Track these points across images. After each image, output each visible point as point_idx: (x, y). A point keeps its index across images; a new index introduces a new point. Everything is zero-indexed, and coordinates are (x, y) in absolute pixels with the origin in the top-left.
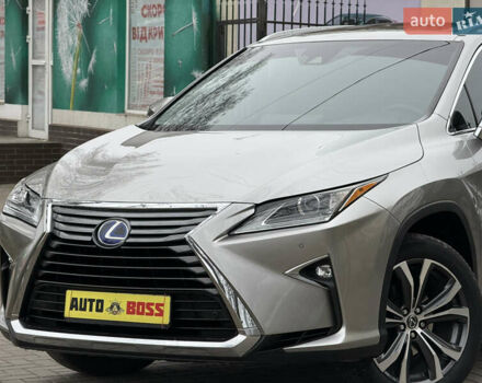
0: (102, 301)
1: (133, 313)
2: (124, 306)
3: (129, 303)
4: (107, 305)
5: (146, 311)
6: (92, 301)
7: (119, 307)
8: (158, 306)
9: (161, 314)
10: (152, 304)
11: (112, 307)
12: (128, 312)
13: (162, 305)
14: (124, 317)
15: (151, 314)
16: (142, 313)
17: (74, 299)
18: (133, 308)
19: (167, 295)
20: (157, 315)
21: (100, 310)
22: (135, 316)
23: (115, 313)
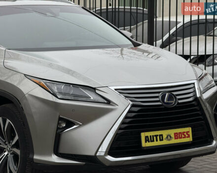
0: (162, 135)
1: (177, 138)
2: (173, 136)
3: (175, 134)
4: (165, 137)
5: (183, 136)
6: (156, 136)
7: (171, 137)
8: (187, 133)
9: (189, 137)
10: (185, 132)
11: (167, 137)
12: (175, 138)
13: (189, 132)
14: (174, 141)
15: (185, 137)
16: (181, 138)
17: (147, 137)
18: (177, 136)
19: (190, 127)
20: (187, 137)
21: (161, 140)
22: (179, 139)
23: (169, 140)
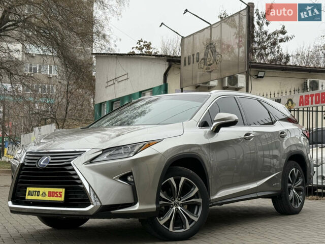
0: (39, 192)
1: (50, 196)
2: (47, 194)
3: (49, 192)
4: (41, 193)
5: (55, 195)
6: (36, 191)
7: (45, 194)
8: (60, 193)
9: (61, 196)
10: (58, 192)
12: (49, 196)
13: (62, 192)
14: (47, 198)
15: (57, 196)
16: (53, 196)
17: (30, 191)
18: (50, 194)
19: (64, 188)
20: (59, 197)
21: (38, 195)
22: (51, 197)
23: (44, 197)
